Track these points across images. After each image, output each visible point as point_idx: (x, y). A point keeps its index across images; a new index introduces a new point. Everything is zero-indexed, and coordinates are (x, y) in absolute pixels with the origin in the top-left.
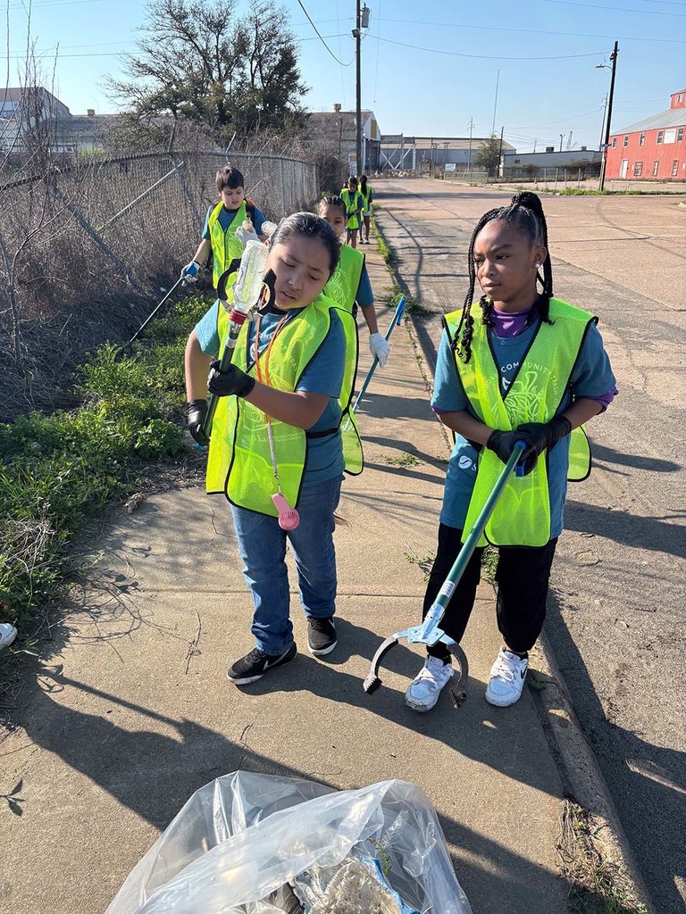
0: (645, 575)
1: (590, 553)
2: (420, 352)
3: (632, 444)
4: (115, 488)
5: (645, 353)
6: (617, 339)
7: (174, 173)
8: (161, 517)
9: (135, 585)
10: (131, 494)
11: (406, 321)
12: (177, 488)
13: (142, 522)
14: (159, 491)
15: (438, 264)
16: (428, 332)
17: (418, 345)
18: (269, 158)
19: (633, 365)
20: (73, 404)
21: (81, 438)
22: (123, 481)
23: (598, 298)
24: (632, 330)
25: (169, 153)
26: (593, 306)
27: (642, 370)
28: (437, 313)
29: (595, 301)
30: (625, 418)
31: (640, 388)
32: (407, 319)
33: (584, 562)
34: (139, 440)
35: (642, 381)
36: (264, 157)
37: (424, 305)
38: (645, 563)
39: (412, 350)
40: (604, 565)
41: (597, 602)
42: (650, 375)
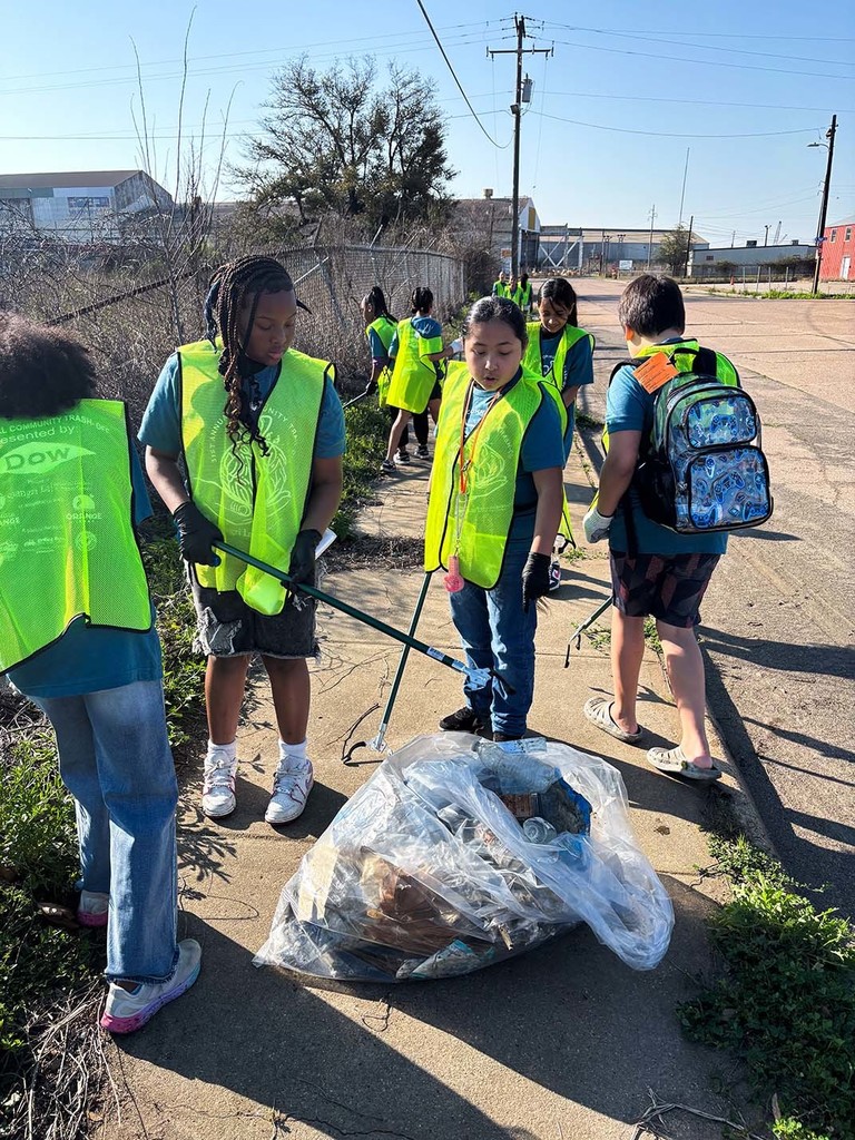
2: (587, 460)
3: (813, 551)
5: (841, 469)
6: (812, 455)
7: (317, 269)
9: (324, 637)
12: (349, 569)
17: (586, 455)
18: (415, 253)
19: (826, 480)
24: (831, 446)
25: (313, 249)
27: (835, 485)
29: (791, 417)
31: (830, 502)
35: (834, 494)
39: (579, 460)
41: (759, 674)
42: (844, 490)
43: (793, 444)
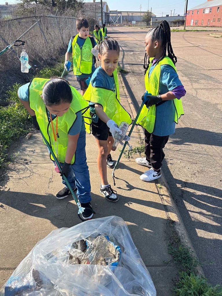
0: (194, 153)
1: (177, 147)
2: (124, 85)
3: (192, 113)
4: (22, 131)
5: (196, 84)
6: (188, 80)
7: (36, 24)
8: (38, 141)
9: (30, 162)
10: (28, 133)
11: (119, 75)
13: (32, 142)
14: (37, 132)
15: (130, 56)
16: (127, 79)
17: (123, 83)
18: (70, 18)
19: (193, 88)
20: (6, 105)
21: (9, 116)
22: (25, 129)
23: (182, 66)
24: (193, 76)
25: (34, 17)
26: (181, 69)
27: (196, 89)
28: (129, 72)
29: (181, 68)
30: (190, 105)
31: (195, 95)
32: (119, 74)
33: (175, 150)
34: (29, 116)
35: (196, 93)
36: (69, 18)
37: (125, 70)
38: (194, 149)
39: (121, 84)
40: (182, 150)
41: (179, 162)
42: (198, 91)
43: (182, 76)
